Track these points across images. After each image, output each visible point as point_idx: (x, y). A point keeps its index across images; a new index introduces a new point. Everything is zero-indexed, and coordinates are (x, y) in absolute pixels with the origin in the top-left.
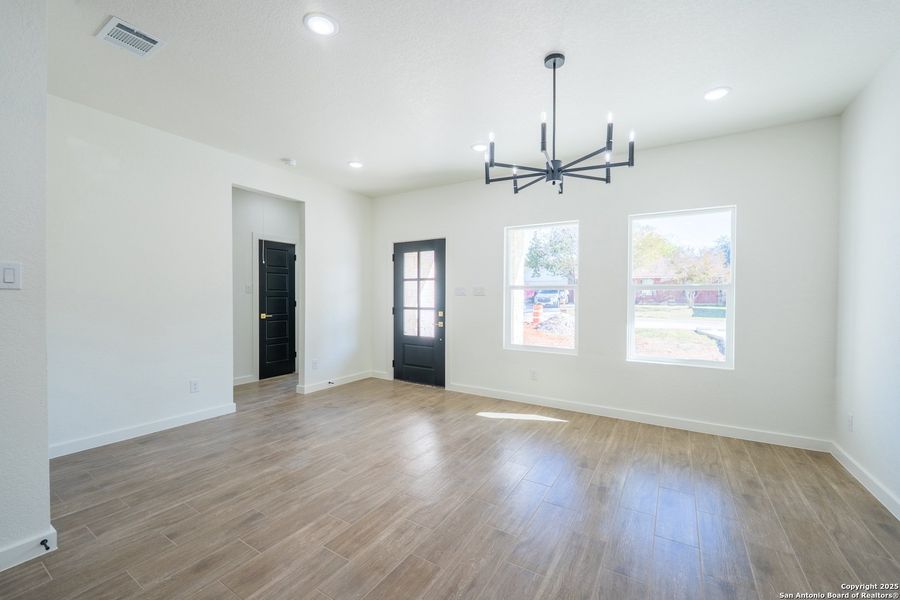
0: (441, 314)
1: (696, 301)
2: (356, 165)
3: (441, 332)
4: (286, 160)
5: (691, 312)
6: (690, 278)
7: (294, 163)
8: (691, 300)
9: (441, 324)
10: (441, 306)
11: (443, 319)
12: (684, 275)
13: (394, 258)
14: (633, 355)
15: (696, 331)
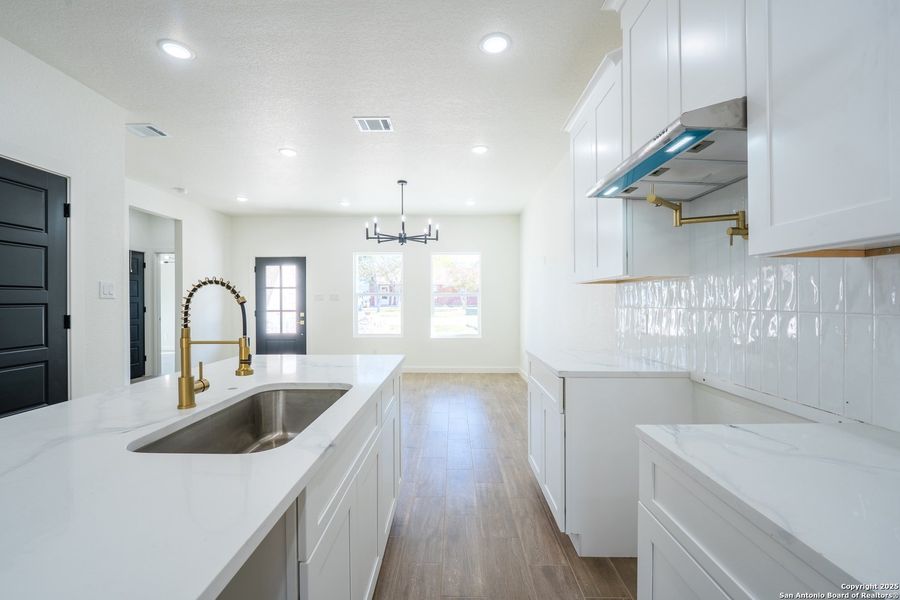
0: (302, 315)
1: (468, 303)
2: (242, 199)
3: (303, 329)
4: (180, 190)
5: (465, 312)
6: (463, 286)
7: (186, 192)
8: (464, 302)
9: (302, 322)
10: (303, 307)
11: (304, 318)
12: (459, 282)
13: (256, 269)
14: (434, 334)
15: (468, 326)
